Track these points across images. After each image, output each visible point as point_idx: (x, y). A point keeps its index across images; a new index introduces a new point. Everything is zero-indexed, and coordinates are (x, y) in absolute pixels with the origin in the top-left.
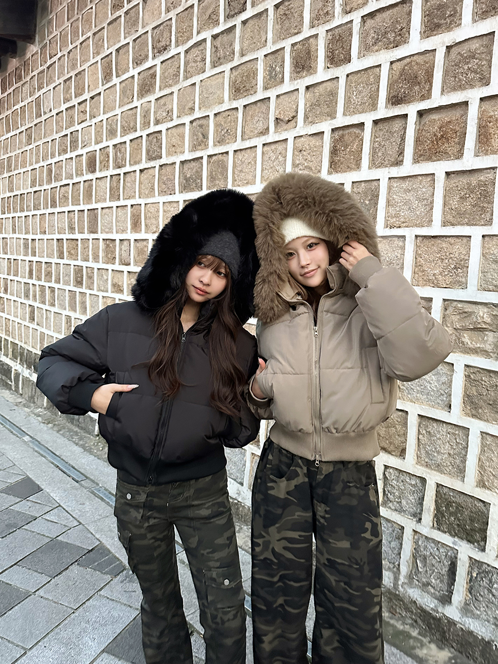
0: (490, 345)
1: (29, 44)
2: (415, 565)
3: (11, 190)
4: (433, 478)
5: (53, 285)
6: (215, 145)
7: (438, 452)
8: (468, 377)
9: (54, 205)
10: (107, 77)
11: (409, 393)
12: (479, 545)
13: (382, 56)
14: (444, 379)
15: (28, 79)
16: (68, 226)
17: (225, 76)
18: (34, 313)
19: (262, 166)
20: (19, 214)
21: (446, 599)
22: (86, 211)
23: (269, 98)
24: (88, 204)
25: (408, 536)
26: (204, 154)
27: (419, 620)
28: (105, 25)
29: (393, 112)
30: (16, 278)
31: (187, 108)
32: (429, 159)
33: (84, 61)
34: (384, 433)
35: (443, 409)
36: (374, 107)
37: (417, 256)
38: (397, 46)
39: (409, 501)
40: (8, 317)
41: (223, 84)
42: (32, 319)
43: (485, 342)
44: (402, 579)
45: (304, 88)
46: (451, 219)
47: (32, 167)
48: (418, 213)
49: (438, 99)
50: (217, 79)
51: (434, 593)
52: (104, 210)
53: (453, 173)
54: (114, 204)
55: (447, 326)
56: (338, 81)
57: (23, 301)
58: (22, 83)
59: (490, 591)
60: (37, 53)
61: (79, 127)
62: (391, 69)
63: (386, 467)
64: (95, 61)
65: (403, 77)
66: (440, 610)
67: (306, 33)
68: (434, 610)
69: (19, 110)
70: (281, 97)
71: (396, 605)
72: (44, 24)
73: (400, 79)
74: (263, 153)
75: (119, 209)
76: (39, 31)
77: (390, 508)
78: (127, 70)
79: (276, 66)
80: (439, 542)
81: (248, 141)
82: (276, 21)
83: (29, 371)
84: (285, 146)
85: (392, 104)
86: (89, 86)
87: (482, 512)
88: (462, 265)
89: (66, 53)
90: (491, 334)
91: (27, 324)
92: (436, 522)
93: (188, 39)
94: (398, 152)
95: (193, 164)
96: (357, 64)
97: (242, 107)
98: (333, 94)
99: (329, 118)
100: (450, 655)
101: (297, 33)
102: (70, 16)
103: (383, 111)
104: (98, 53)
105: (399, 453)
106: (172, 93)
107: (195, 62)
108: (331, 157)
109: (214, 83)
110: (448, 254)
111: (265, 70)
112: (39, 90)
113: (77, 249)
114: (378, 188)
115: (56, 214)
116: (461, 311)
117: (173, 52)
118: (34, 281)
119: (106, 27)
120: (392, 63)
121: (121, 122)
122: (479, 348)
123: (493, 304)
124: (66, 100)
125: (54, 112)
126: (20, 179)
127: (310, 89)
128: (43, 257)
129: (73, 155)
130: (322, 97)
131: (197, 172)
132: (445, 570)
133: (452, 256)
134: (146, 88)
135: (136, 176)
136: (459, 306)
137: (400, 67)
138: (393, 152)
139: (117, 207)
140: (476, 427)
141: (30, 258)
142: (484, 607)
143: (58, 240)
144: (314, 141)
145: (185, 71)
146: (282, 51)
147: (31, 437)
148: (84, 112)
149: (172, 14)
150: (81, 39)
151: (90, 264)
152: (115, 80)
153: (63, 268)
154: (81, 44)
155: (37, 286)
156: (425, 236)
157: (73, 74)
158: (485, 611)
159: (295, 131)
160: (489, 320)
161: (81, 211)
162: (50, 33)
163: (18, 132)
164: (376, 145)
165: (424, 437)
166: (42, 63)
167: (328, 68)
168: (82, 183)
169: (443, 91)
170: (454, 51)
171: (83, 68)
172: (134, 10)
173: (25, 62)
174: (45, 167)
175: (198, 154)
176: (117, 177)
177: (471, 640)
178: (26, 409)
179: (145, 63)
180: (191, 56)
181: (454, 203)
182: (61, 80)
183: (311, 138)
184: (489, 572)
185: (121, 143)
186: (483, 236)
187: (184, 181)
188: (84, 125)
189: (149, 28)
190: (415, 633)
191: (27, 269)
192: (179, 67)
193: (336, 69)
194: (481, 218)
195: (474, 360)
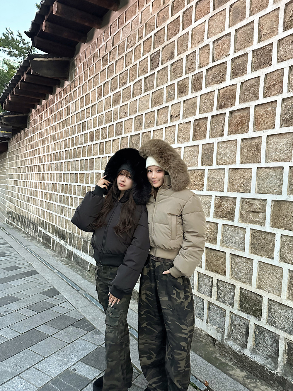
0: (261, 219)
1: (66, 81)
2: (232, 330)
3: (55, 150)
4: (239, 285)
5: (72, 195)
6: (145, 128)
7: (240, 272)
8: (252, 234)
9: (74, 157)
10: (99, 97)
11: (226, 243)
12: (259, 318)
13: (215, 87)
14: (241, 236)
15: (65, 97)
16: (80, 167)
17: (150, 96)
18: (63, 210)
19: (165, 137)
20: (58, 162)
21: (244, 346)
22: (88, 160)
23: (168, 106)
24: (90, 156)
25: (228, 314)
26: (140, 132)
27: (233, 358)
28: (99, 73)
29: (220, 112)
30: (55, 193)
31: (133, 111)
32: (235, 133)
33: (89, 89)
34: (216, 263)
35: (242, 251)
36: (212, 110)
37: (230, 178)
38: (221, 83)
39: (228, 297)
40: (51, 212)
41: (149, 99)
42: (62, 213)
43: (259, 218)
44: (225, 337)
45: (183, 101)
46: (244, 160)
47: (65, 139)
48: (230, 158)
49: (237, 106)
50: (147, 97)
51: (239, 343)
52: (97, 159)
53: (245, 139)
54: (101, 156)
55: (243, 211)
56: (197, 98)
57: (58, 204)
58: (62, 99)
59: (264, 341)
60: (69, 85)
61: (86, 120)
62: (219, 92)
63: (218, 280)
64: (94, 89)
66: (242, 352)
67: (184, 76)
68: (239, 352)
69: (60, 112)
70: (173, 106)
71: (223, 351)
72: (73, 72)
73: (223, 97)
74: (165, 131)
75: (103, 158)
76: (70, 75)
77: (220, 301)
78: (108, 93)
79: (171, 91)
80: (242, 317)
81: (159, 126)
82: (171, 72)
83: (59, 239)
84: (175, 128)
85: (220, 108)
86: (91, 100)
87: (259, 301)
88: (249, 181)
89: (82, 85)
90: (261, 214)
91: (60, 215)
92: (240, 307)
93: (135, 79)
94: (222, 130)
95: (136, 137)
96: (204, 91)
97: (157, 110)
98: (195, 104)
99: (193, 115)
100: (246, 374)
101: (180, 77)
102: (84, 68)
103: (215, 112)
104: (96, 85)
105: (223, 273)
106: (127, 104)
107: (137, 89)
108: (194, 133)
109: (145, 99)
110: (243, 177)
111: (166, 93)
112: (69, 103)
113: (84, 178)
114: (213, 147)
115: (75, 161)
116: (249, 203)
117: (128, 85)
118: (64, 194)
119: (99, 74)
120: (219, 90)
121: (105, 117)
122: (257, 220)
123: (262, 199)
124: (81, 107)
125: (76, 113)
126: (59, 145)
127: (186, 102)
128: (69, 182)
129: (84, 133)
130: (190, 106)
131: (137, 140)
132: (244, 331)
133: (244, 177)
134: (116, 101)
135: (111, 143)
136: (248, 201)
137: (222, 92)
138: (219, 130)
139: (102, 157)
140: (256, 258)
141: (62, 183)
142: (261, 349)
143: (75, 174)
144: (187, 125)
145: (133, 94)
146: (174, 85)
147: (58, 270)
148: (89, 113)
149: (128, 68)
150: (89, 79)
151: (89, 185)
152: (103, 98)
153: (77, 187)
154: (88, 81)
155: (65, 196)
156: (233, 169)
157: (84, 95)
158: (262, 351)
159: (179, 121)
160: (261, 207)
161: (86, 159)
162: (75, 76)
163: (59, 122)
164: (213, 127)
165: (234, 264)
166: (71, 90)
167: (193, 92)
168: (87, 146)
169: (240, 102)
170: (244, 85)
171: (89, 92)
172: (112, 66)
173: (63, 89)
174: (71, 139)
175: (138, 132)
176: (103, 143)
177: (255, 366)
178: (57, 258)
179: (116, 90)
180: (135, 87)
181: (245, 153)
182: (79, 98)
183: (185, 124)
184: (264, 331)
185: (105, 127)
186: (258, 168)
187: (132, 145)
188: (88, 119)
189: (118, 74)
190: (230, 364)
191: (61, 188)
192: (130, 92)
193: (196, 93)
194: (257, 160)
195: (254, 226)
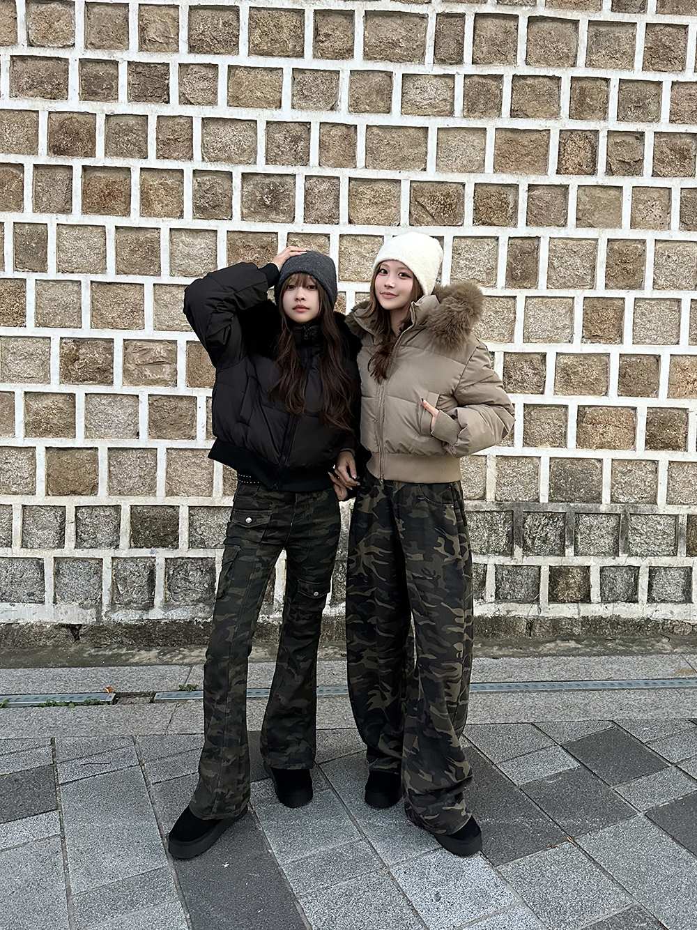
0: (168, 375)
2: (117, 591)
4: (127, 502)
7: (130, 478)
8: (151, 405)
12: (174, 545)
13: (38, 102)
14: (130, 410)
21: (149, 606)
25: (107, 565)
29: (55, 161)
32: (98, 212)
35: (132, 437)
36: (33, 150)
37: (93, 301)
38: (54, 99)
39: (104, 533)
43: (164, 373)
44: (105, 610)
46: (124, 268)
48: (91, 260)
49: (100, 159)
51: (137, 606)
53: (122, 227)
55: (129, 363)
59: (187, 580)
62: (50, 119)
63: (78, 508)
65: (64, 130)
66: (145, 618)
68: (139, 621)
73: (60, 130)
77: (85, 547)
80: (137, 558)
85: (54, 153)
87: (173, 516)
88: (138, 309)
90: (168, 366)
92: (133, 541)
94: (64, 200)
96: (8, 102)
100: (158, 651)
103: (44, 158)
105: (90, 491)
110: (124, 299)
114: (45, 232)
116: (140, 349)
120: (50, 113)
122: (159, 378)
123: (168, 341)
132: (144, 581)
133: (127, 301)
136: (139, 344)
137: (59, 120)
138: (59, 199)
140: (162, 445)
156: (100, 283)
160: (165, 355)
164: (39, 189)
165: (115, 467)
169: (106, 153)
170: (113, 121)
177: (175, 629)
181: (126, 254)
184: (184, 563)
186: (154, 285)
190: (123, 651)
194: (151, 270)
195: (156, 389)
